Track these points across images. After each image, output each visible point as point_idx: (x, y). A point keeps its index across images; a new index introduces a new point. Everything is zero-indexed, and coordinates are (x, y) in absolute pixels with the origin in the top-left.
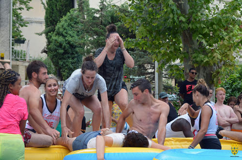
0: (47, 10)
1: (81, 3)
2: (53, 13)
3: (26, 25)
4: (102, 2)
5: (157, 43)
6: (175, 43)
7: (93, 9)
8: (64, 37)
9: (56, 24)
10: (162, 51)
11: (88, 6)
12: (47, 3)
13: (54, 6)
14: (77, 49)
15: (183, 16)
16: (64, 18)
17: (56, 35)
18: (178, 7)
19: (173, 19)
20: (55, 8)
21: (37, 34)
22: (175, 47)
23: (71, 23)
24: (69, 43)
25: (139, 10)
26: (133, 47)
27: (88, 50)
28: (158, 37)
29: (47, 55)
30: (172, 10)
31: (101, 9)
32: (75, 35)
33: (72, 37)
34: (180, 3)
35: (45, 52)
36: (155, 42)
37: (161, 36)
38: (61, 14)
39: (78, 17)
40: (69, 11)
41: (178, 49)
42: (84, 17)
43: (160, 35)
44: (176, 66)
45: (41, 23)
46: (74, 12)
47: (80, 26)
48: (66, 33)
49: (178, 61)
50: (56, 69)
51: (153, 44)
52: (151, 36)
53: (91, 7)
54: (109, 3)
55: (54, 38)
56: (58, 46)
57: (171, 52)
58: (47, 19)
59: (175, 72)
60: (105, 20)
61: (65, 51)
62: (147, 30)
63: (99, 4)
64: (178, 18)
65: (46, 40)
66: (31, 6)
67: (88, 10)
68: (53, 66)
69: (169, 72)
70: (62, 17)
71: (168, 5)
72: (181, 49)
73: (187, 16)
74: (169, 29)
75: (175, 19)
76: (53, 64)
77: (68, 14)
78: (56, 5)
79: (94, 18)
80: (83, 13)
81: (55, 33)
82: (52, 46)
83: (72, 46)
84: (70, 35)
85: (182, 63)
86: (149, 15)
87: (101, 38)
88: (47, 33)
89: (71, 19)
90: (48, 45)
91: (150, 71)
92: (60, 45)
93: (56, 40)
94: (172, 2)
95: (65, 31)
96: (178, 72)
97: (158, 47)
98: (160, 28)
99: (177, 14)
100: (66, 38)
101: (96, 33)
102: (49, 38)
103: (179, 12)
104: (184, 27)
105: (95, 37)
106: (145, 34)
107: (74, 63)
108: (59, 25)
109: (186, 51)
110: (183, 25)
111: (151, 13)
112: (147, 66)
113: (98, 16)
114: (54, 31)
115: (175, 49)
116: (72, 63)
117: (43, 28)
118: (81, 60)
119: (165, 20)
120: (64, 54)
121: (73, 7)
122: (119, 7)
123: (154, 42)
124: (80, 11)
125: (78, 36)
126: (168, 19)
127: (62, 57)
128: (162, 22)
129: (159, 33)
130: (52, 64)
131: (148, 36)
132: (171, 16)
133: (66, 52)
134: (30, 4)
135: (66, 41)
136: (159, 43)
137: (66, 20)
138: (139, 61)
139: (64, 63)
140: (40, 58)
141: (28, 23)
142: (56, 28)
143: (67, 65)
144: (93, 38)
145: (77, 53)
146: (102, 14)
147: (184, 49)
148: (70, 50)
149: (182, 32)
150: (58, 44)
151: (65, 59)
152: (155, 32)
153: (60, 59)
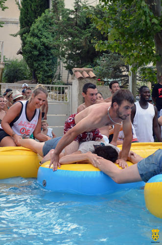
0: (21, 10)
1: (56, 4)
2: (28, 14)
3: (2, 25)
4: (77, 3)
5: (130, 45)
6: (148, 45)
7: (68, 10)
8: (39, 38)
9: (31, 25)
10: (135, 54)
11: (63, 6)
12: (22, 4)
13: (29, 6)
14: (52, 51)
15: (156, 18)
16: (39, 19)
17: (31, 36)
18: (150, 8)
19: (145, 21)
20: (30, 9)
21: (12, 35)
22: (147, 50)
23: (46, 23)
24: (44, 44)
25: (111, 12)
26: (105, 50)
27: (62, 51)
28: (130, 39)
29: (22, 57)
30: (145, 12)
31: (76, 9)
32: (50, 36)
33: (47, 38)
34: (153, 4)
35: (21, 53)
36: (128, 45)
37: (134, 39)
38: (36, 14)
39: (52, 18)
40: (44, 12)
41: (151, 51)
42: (59, 18)
43: (132, 38)
44: (150, 68)
45: (16, 23)
46: (49, 13)
47: (55, 27)
48: (41, 34)
49: (151, 65)
50: (31, 71)
51: (126, 46)
52: (123, 38)
53: (66, 7)
54: (84, 4)
55: (29, 39)
56: (33, 48)
57: (143, 54)
58: (21, 20)
59: (147, 75)
60: (80, 21)
61: (40, 52)
62: (120, 32)
63: (74, 5)
64: (151, 20)
65: (20, 42)
66: (6, 6)
67: (63, 11)
68: (28, 68)
69: (142, 76)
70: (37, 18)
71: (141, 7)
72: (154, 52)
73: (159, 18)
74: (142, 31)
75: (148, 21)
76: (29, 66)
77: (43, 14)
78: (31, 5)
79: (69, 19)
80: (57, 14)
81: (30, 34)
82: (27, 47)
83: (47, 48)
84: (45, 37)
85: (155, 66)
86: (123, 17)
87: (76, 39)
88: (22, 34)
89: (46, 20)
90: (23, 47)
91: (124, 73)
92: (35, 47)
93: (30, 42)
94: (145, 4)
95: (40, 32)
96: (150, 76)
97: (130, 49)
98: (133, 30)
99: (150, 16)
100: (41, 40)
101: (71, 35)
102: (23, 39)
103: (152, 14)
104: (157, 29)
105: (70, 39)
106: (117, 37)
107: (49, 65)
108: (34, 26)
109: (158, 54)
110: (155, 28)
111: (124, 15)
112: (123, 69)
113: (73, 16)
114: (28, 33)
115: (147, 52)
116: (47, 65)
117: (17, 28)
118: (56, 62)
119: (138, 22)
120: (39, 55)
121: (48, 7)
122: (94, 8)
123: (126, 44)
124: (54, 12)
125: (53, 37)
126: (141, 22)
127: (36, 58)
128: (134, 23)
129: (131, 35)
130: (27, 66)
131: (121, 38)
132: (144, 18)
133: (41, 54)
134: (6, 4)
135: (41, 42)
136: (132, 46)
137: (41, 21)
138: (113, 64)
139: (39, 65)
140: (15, 60)
141: (3, 23)
142: (31, 29)
143: (42, 67)
144: (68, 40)
145: (52, 55)
146: (77, 15)
147: (157, 52)
148: (45, 52)
149: (154, 35)
150: (33, 46)
151: (40, 61)
152: (127, 34)
153: (35, 61)
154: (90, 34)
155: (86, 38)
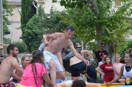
0: (21, 15)
1: (40, 11)
2: (25, 17)
3: (11, 24)
4: (51, 10)
5: (82, 31)
6: (92, 30)
7: (47, 14)
8: (31, 29)
9: (27, 23)
10: (85, 35)
11: (44, 12)
12: (21, 12)
13: (25, 13)
14: (39, 36)
15: (95, 16)
16: (31, 19)
17: (27, 29)
18: (92, 11)
19: (90, 17)
20: (26, 15)
21: (16, 28)
22: (92, 33)
23: (35, 22)
24: (34, 33)
25: (71, 14)
28: (82, 28)
29: (22, 40)
30: (90, 13)
31: (51, 14)
32: (37, 28)
34: (93, 9)
35: (21, 38)
37: (84, 27)
38: (29, 17)
39: (38, 18)
40: (34, 16)
42: (42, 18)
43: (83, 27)
44: (93, 43)
45: (18, 22)
46: (36, 16)
47: (40, 23)
48: (33, 27)
49: (94, 40)
50: (28, 47)
51: (80, 31)
52: (78, 27)
53: (45, 13)
54: (55, 10)
55: (26, 30)
56: (28, 35)
57: (90, 35)
58: (22, 20)
59: (92, 46)
60: (53, 20)
61: (32, 37)
62: (76, 24)
63: (50, 11)
64: (93, 17)
65: (21, 32)
66: (13, 14)
67: (44, 15)
68: (26, 46)
69: (89, 46)
70: (30, 19)
71: (87, 10)
72: (95, 34)
73: (97, 16)
74: (88, 23)
75: (91, 17)
76: (26, 44)
77: (33, 17)
78: (26, 13)
79: (48, 19)
80: (41, 16)
81: (26, 28)
82: (25, 35)
83: (36, 35)
84: (35, 29)
85: (96, 41)
86: (77, 16)
87: (52, 29)
88: (22, 28)
89: (35, 20)
90: (23, 34)
91: (79, 46)
92: (30, 34)
93: (27, 32)
94: (89, 9)
95: (32, 26)
96: (94, 46)
97: (83, 33)
98: (83, 23)
99: (92, 15)
100: (33, 30)
101: (49, 27)
102: (23, 31)
103: (93, 14)
104: (96, 22)
105: (48, 29)
106: (75, 26)
107: (37, 44)
108: (28, 23)
109: (98, 35)
110: (96, 21)
111: (78, 15)
112: (77, 44)
113: (49, 17)
114: (26, 27)
115: (92, 34)
116: (36, 44)
117: (20, 25)
118: (41, 42)
119: (86, 18)
120: (32, 39)
121: (36, 13)
122: (60, 12)
123: (80, 30)
124: (39, 15)
125: (39, 29)
126: (87, 18)
127: (31, 40)
128: (84, 19)
129: (83, 25)
130: (25, 44)
131: (77, 27)
132: (89, 16)
133: (33, 38)
135: (33, 32)
136: (83, 31)
137: (32, 20)
138: (73, 41)
139: (32, 44)
140: (18, 42)
141: (12, 23)
142: (27, 25)
143: (34, 45)
144: (48, 30)
145: (39, 38)
146: (51, 16)
147: (97, 34)
148: (35, 37)
149: (95, 25)
150: (28, 34)
151: (32, 42)
152: (81, 25)
153: (30, 42)
154: (59, 26)
155: (58, 28)
